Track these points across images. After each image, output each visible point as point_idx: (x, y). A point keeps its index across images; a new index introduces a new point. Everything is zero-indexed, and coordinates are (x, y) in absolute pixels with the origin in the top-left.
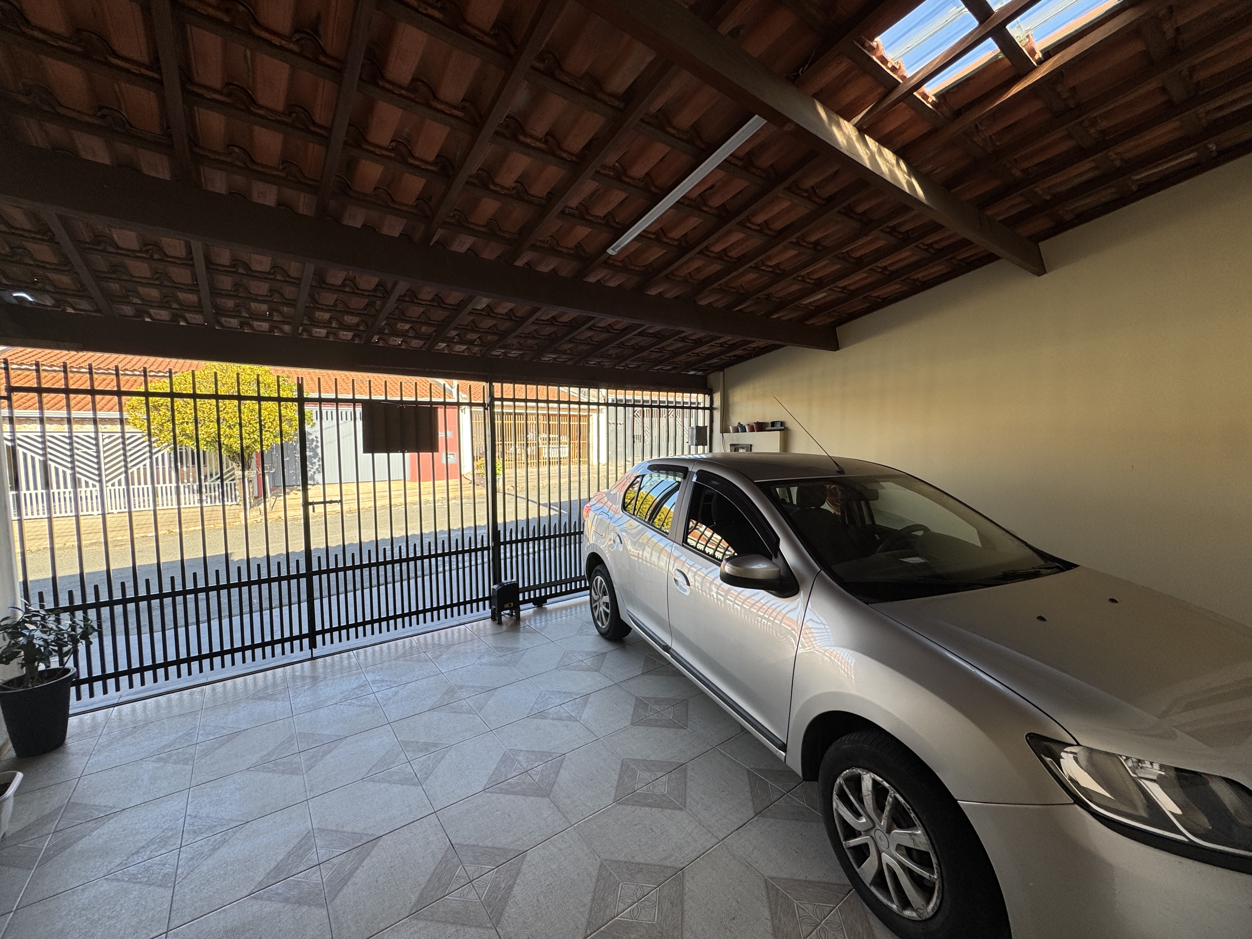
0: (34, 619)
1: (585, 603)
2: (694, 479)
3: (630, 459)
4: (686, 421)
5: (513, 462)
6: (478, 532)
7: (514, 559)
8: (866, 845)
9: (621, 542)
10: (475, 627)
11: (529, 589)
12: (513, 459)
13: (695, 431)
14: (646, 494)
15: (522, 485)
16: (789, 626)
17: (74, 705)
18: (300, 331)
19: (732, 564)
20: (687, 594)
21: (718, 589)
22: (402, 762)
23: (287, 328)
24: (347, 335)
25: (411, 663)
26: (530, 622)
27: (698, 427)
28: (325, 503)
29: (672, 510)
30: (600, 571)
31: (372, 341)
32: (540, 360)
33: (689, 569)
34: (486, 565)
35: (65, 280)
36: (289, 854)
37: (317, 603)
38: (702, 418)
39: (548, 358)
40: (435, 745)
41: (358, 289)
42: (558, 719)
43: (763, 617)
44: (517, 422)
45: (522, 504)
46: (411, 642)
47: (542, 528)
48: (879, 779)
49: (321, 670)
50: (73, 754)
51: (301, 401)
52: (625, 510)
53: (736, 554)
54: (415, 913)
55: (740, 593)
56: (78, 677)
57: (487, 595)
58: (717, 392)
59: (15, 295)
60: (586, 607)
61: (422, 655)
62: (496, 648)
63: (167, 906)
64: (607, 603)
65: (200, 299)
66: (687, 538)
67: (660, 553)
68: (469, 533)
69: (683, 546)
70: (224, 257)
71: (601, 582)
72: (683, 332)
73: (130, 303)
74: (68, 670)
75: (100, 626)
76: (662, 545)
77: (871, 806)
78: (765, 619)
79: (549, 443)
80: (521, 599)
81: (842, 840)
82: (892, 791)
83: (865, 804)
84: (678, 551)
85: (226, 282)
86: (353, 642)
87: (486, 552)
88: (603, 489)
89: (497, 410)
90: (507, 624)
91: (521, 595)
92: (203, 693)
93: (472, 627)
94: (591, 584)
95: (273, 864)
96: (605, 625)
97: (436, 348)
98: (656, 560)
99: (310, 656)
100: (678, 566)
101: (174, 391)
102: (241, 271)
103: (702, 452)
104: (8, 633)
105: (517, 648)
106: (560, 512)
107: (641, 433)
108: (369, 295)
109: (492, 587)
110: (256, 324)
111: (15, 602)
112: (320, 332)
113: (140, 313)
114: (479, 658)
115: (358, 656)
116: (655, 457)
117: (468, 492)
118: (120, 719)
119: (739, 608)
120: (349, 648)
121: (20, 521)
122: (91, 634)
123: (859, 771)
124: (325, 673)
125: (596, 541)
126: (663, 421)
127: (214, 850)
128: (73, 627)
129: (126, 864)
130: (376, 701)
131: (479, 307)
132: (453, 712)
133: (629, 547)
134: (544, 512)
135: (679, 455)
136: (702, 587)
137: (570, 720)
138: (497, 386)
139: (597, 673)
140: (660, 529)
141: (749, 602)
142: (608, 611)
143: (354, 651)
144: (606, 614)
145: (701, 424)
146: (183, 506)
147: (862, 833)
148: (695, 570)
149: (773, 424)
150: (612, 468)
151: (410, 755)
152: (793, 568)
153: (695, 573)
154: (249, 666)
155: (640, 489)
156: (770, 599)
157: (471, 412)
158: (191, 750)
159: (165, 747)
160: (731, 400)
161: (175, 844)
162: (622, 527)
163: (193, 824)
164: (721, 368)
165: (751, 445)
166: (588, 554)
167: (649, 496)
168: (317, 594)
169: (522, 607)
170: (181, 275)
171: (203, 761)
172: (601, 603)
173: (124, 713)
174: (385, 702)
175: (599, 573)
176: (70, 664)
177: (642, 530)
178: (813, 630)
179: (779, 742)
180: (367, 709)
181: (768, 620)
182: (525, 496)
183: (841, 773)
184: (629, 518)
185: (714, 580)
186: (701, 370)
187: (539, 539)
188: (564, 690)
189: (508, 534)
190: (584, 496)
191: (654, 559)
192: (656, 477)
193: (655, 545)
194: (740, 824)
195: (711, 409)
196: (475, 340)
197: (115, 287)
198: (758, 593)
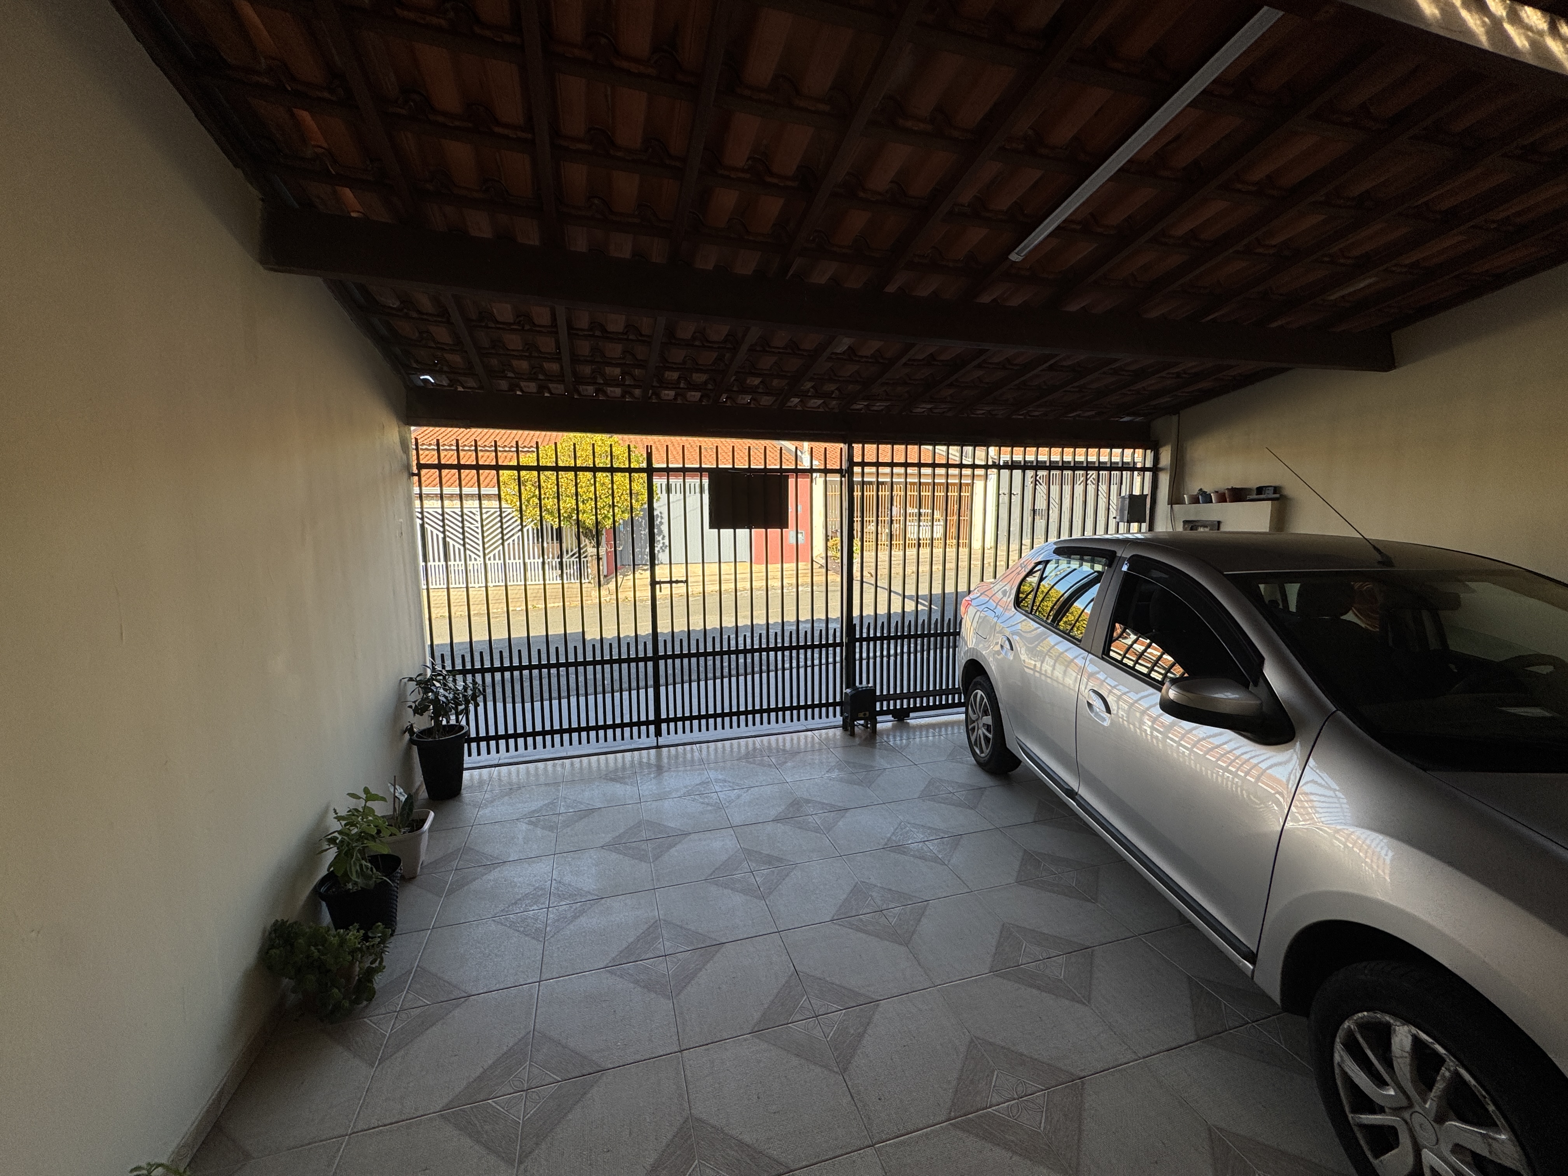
0: (438, 678)
1: (957, 723)
2: (1125, 568)
3: (1027, 541)
4: (1114, 488)
5: (874, 543)
6: (829, 626)
7: (871, 661)
8: (1392, 1131)
9: (1012, 649)
10: (824, 736)
11: (888, 698)
12: (874, 540)
13: (1127, 502)
14: (1048, 587)
15: (883, 571)
16: (1272, 788)
17: (467, 761)
18: (650, 395)
19: (1180, 687)
20: (1106, 724)
21: (1153, 722)
22: (746, 870)
23: (637, 392)
24: (694, 396)
25: (754, 766)
26: (888, 738)
27: (1131, 496)
28: (671, 582)
29: (1088, 611)
30: (980, 684)
31: (720, 401)
32: (911, 412)
33: (1110, 692)
34: (838, 665)
35: (456, 359)
36: (638, 939)
37: (663, 689)
38: (1139, 485)
39: (922, 408)
40: (780, 860)
41: (708, 341)
42: (920, 858)
43: (1226, 770)
44: (880, 493)
45: (883, 596)
46: (754, 743)
47: (906, 624)
48: (1424, 1036)
49: (665, 760)
50: (467, 805)
51: (650, 471)
52: (1019, 607)
53: (1186, 675)
54: (756, 1032)
55: (1190, 731)
56: (469, 735)
57: (838, 700)
58: (1164, 445)
59: (422, 377)
60: (959, 729)
61: (766, 758)
62: (848, 763)
63: (539, 958)
64: (988, 726)
65: (562, 367)
66: (1109, 650)
67: (1067, 666)
68: (820, 626)
69: (1103, 659)
70: (583, 321)
71: (982, 698)
72: (1116, 360)
73: (505, 377)
74: (462, 728)
75: (484, 690)
76: (1070, 655)
77: (1408, 1075)
78: (1230, 772)
79: (919, 520)
80: (878, 709)
81: (1347, 1109)
82: (1451, 1063)
83: (1396, 1069)
84: (1093, 664)
85: (584, 348)
86: (696, 736)
87: (838, 649)
88: (989, 578)
89: (857, 479)
90: (861, 737)
91: (878, 704)
92: (563, 765)
93: (820, 735)
94: (967, 698)
95: (625, 945)
96: (985, 753)
97: (789, 404)
98: (1060, 676)
99: (655, 744)
100: (1091, 685)
101: (541, 464)
102: (598, 333)
103: (1136, 531)
104: (422, 688)
105: (872, 766)
106: (931, 608)
107: (1045, 507)
108: (719, 348)
109: (844, 691)
110: (609, 390)
111: (425, 662)
112: (668, 395)
113: (513, 387)
114: (827, 772)
115: (701, 751)
116: (1065, 536)
117: (819, 579)
118: (499, 779)
119: (1187, 752)
120: (692, 741)
121: (428, 589)
122: (479, 696)
123: (1388, 1018)
124: (669, 763)
125: (977, 644)
126: (1079, 489)
127: (575, 917)
128: (465, 688)
129: (507, 912)
130: (719, 801)
131: (839, 350)
132: (799, 828)
133: (1024, 657)
134: (910, 606)
135: (1100, 533)
136: (1128, 717)
137: (935, 862)
138: (857, 447)
139: (972, 811)
140: (1068, 634)
141: (1203, 746)
142: (990, 736)
143: (698, 745)
144: (987, 739)
145: (1137, 492)
146: (547, 582)
147: (1387, 1110)
148: (1119, 693)
149: (1260, 490)
150: (1002, 553)
151: (753, 865)
152: (1285, 702)
153: (1119, 698)
154: (601, 746)
155: (1042, 579)
156: (1242, 744)
157: (826, 482)
158: (555, 819)
159: (534, 811)
160: (1188, 457)
161: (544, 903)
162: (1013, 629)
163: (558, 889)
164: (1175, 410)
165: (1219, 523)
166: (964, 662)
167: (1053, 590)
168: (662, 681)
169: (879, 718)
170: (547, 344)
171: (565, 831)
172: (981, 725)
173: (502, 775)
174: (727, 804)
175: (979, 687)
176: (463, 723)
177: (1044, 633)
178: (1312, 797)
179: (1244, 949)
180: (710, 808)
181: (1235, 775)
182: (887, 586)
183: (1354, 1014)
184: (1025, 617)
185: (1148, 709)
186: (1139, 415)
187: (902, 637)
188: (929, 825)
189: (865, 630)
190: (962, 588)
191: (1058, 674)
192: (1064, 565)
193: (1059, 656)
194: (1174, 1045)
195: (1155, 470)
196: (833, 392)
197: (494, 362)
198: (1221, 734)
